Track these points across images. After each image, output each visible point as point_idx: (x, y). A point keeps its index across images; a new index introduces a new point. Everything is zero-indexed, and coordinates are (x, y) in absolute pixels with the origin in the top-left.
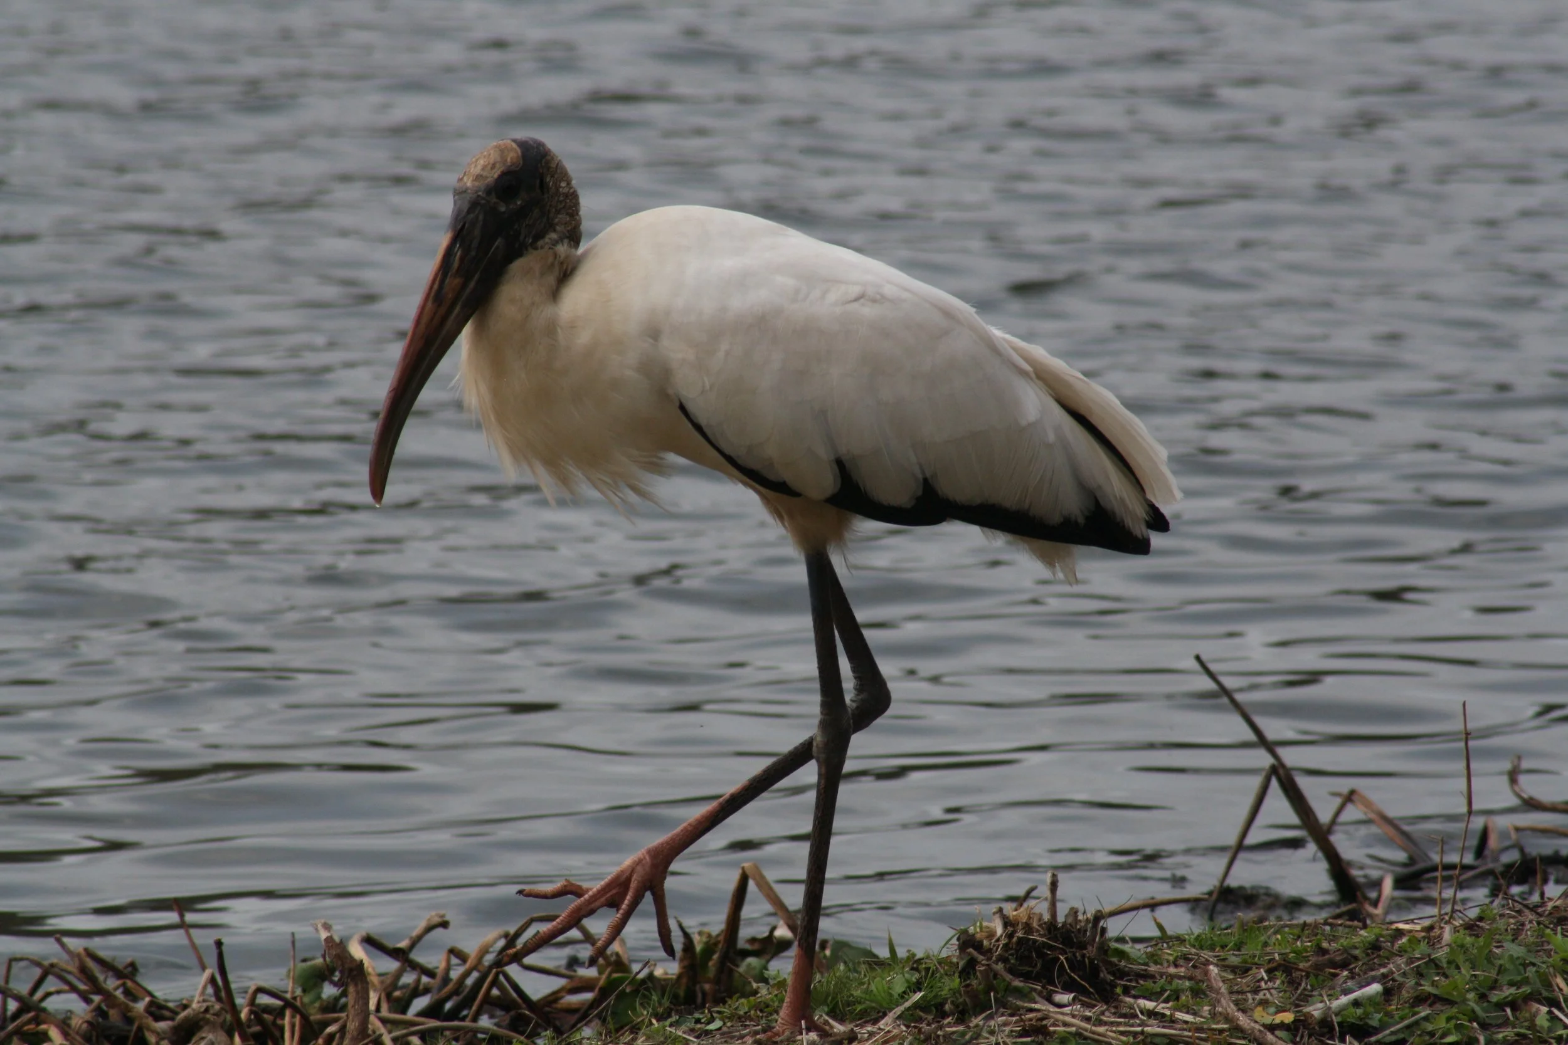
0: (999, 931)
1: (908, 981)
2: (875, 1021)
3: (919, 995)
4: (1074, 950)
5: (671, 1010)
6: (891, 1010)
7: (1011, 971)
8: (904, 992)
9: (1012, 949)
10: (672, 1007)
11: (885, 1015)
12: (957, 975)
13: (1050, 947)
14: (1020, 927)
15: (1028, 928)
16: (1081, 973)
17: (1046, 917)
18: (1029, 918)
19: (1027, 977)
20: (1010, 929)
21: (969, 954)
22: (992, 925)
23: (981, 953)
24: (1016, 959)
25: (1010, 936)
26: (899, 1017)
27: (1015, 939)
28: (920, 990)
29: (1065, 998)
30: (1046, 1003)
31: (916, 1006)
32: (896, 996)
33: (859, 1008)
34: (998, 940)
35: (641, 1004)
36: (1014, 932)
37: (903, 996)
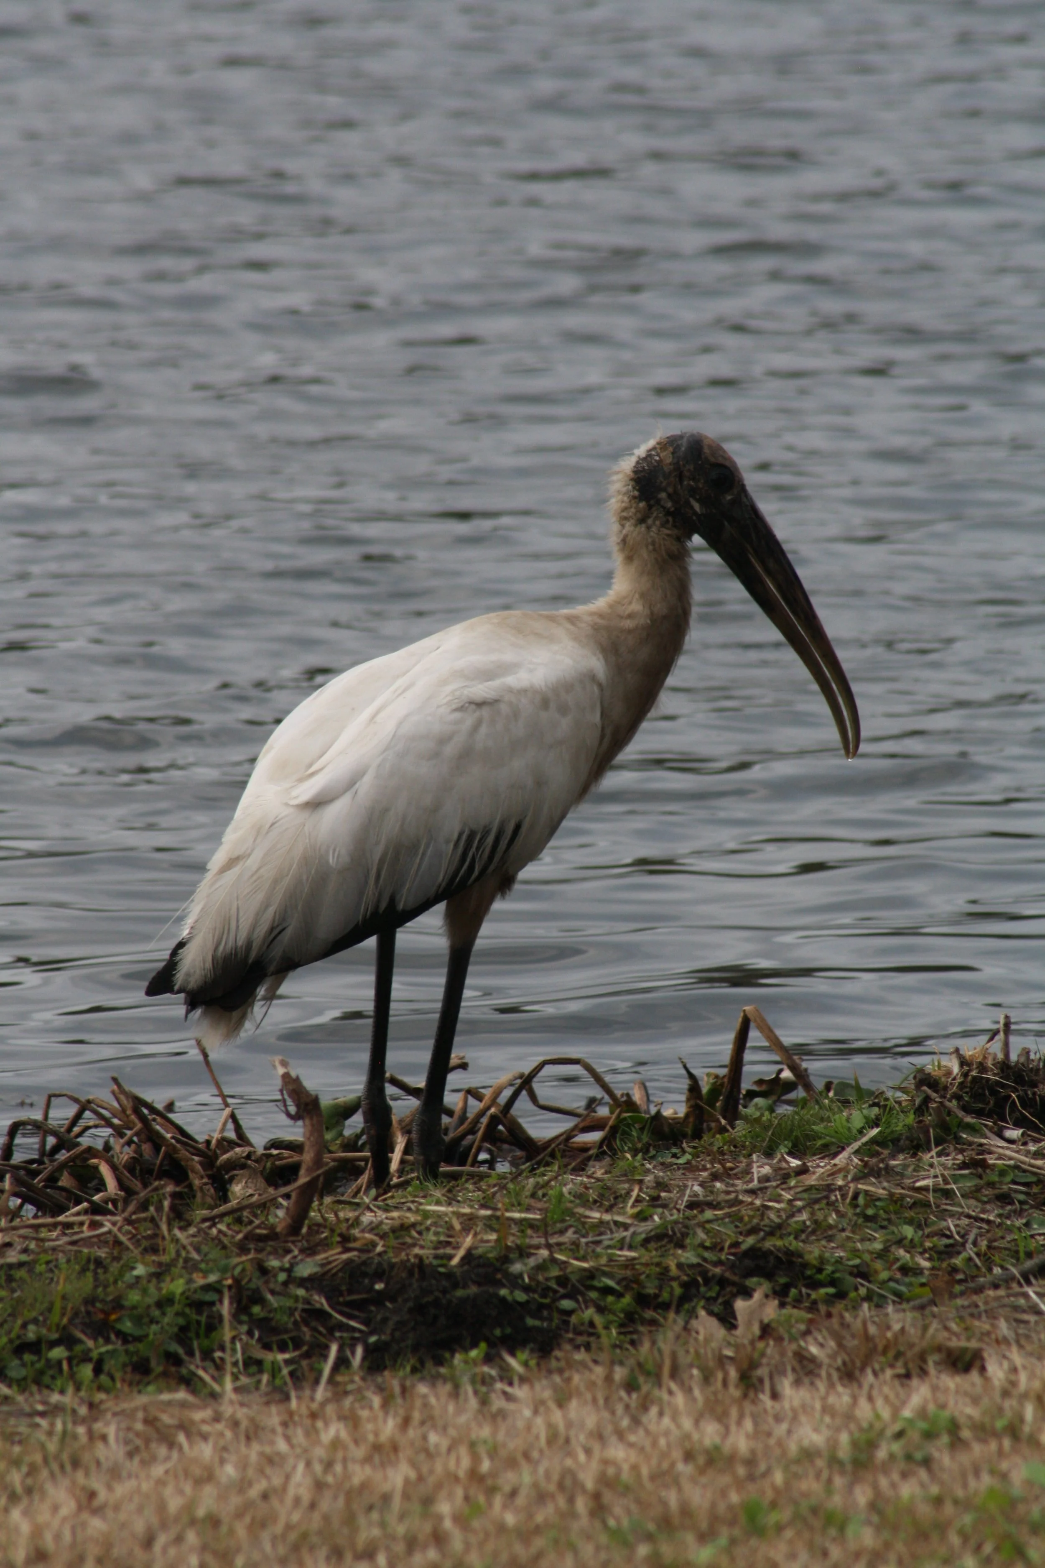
0: (956, 1069)
1: (865, 1117)
2: (835, 1155)
3: (875, 1131)
4: (1025, 1088)
5: (650, 1145)
6: (849, 1144)
7: (966, 1109)
8: (863, 1128)
9: (966, 1087)
10: (651, 1142)
11: (843, 1149)
12: (912, 1112)
13: (1003, 1086)
14: (975, 1066)
15: (982, 1067)
16: (1032, 1110)
17: (1000, 1056)
18: (985, 1058)
19: (979, 1113)
20: (966, 1068)
21: (924, 1092)
22: (949, 1064)
23: (936, 1092)
24: (971, 1097)
25: (965, 1075)
26: (856, 1152)
27: (970, 1078)
28: (877, 1126)
29: (1014, 1133)
30: (997, 1138)
31: (873, 1141)
32: (855, 1131)
33: (819, 1143)
34: (954, 1079)
35: (621, 1140)
36: (970, 1071)
37: (861, 1132)
